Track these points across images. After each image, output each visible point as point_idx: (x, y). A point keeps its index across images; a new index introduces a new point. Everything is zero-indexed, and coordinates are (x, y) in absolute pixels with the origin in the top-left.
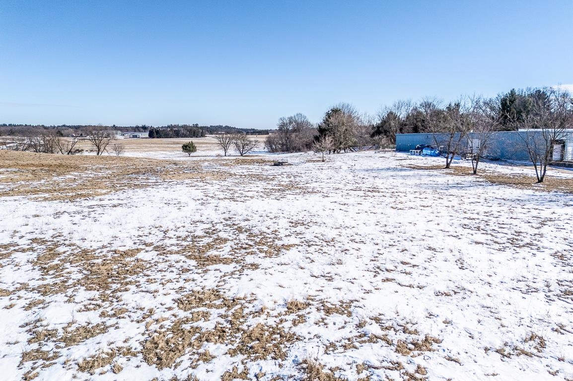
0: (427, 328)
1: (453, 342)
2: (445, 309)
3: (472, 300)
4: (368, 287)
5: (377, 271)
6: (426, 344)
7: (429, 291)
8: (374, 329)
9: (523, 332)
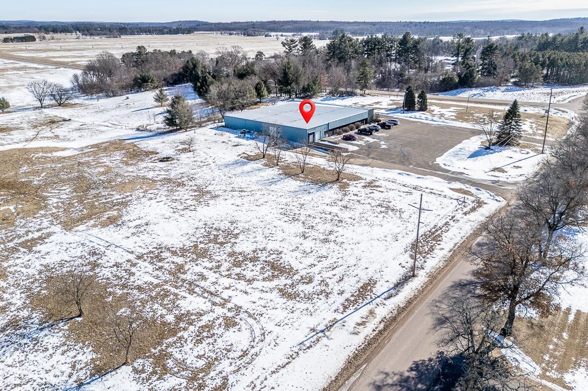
0: (280, 250)
1: (285, 251)
2: (282, 244)
3: (287, 241)
4: (266, 243)
5: (266, 237)
6: (281, 253)
7: (278, 241)
8: (272, 252)
9: (295, 246)
